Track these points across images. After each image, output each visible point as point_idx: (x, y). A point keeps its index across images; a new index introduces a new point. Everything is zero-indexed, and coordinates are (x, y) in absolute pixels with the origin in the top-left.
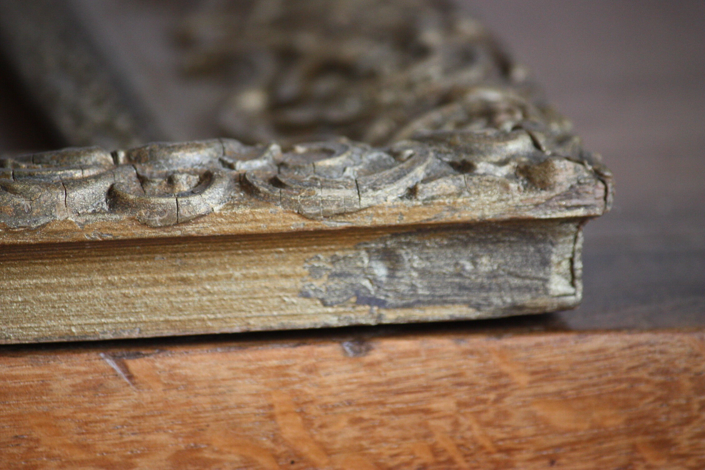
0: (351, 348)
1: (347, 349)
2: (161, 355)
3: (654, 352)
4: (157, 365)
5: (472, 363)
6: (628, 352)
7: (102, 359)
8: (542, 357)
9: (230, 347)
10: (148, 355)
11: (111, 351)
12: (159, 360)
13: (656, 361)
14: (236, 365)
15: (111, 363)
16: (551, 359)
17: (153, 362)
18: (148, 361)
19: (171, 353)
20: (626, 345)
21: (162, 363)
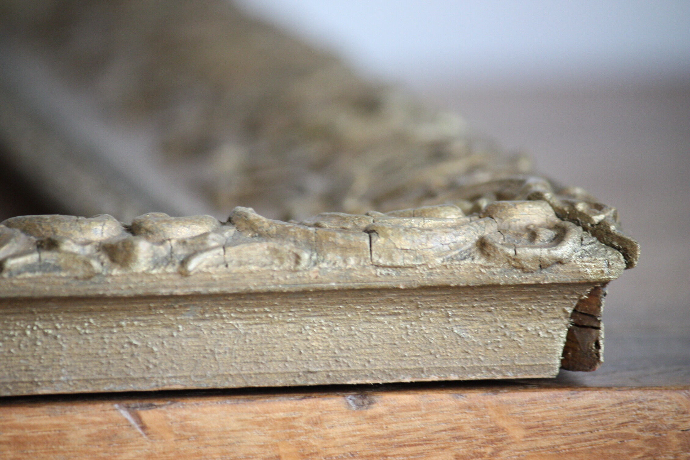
0: (354, 401)
1: (350, 402)
2: (173, 406)
3: (644, 409)
4: (169, 416)
5: (470, 417)
6: (618, 408)
7: (117, 409)
8: (536, 412)
9: (239, 399)
10: (160, 406)
11: (125, 403)
12: (170, 411)
13: (646, 417)
14: (244, 417)
15: (125, 414)
16: (544, 414)
17: (165, 413)
18: (160, 412)
19: (183, 405)
20: (616, 401)
21: (174, 414)
